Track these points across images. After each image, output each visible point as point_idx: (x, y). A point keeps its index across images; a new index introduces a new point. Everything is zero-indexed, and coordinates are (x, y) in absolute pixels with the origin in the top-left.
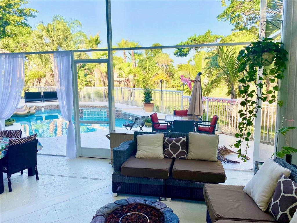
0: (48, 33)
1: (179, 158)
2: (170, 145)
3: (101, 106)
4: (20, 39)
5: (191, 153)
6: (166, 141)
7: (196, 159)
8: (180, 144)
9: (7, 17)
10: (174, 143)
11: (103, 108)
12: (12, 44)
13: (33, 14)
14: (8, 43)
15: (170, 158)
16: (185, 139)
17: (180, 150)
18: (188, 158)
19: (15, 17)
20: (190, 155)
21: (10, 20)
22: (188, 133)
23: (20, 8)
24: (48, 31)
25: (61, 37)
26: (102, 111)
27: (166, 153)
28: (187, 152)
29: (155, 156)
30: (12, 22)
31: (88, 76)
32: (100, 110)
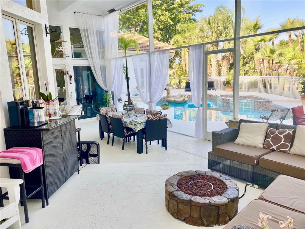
0: (209, 25)
1: (279, 150)
2: (272, 136)
3: (252, 97)
4: (187, 34)
5: (295, 147)
6: (268, 132)
7: (299, 155)
8: (284, 136)
9: (179, 16)
10: (277, 134)
11: (253, 98)
12: (180, 40)
13: (200, 9)
14: (178, 39)
15: (269, 149)
16: (291, 132)
17: (282, 142)
18: (290, 153)
19: (185, 15)
20: (293, 149)
21: (180, 19)
22: (297, 125)
23: (190, 5)
24: (210, 24)
25: (221, 28)
26: (249, 101)
27: (265, 143)
28: (291, 146)
29: (253, 145)
30: (182, 20)
31: (247, 65)
32: (248, 101)
